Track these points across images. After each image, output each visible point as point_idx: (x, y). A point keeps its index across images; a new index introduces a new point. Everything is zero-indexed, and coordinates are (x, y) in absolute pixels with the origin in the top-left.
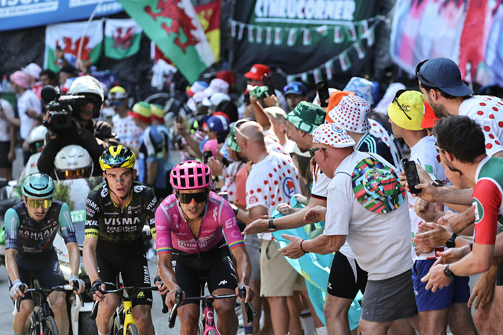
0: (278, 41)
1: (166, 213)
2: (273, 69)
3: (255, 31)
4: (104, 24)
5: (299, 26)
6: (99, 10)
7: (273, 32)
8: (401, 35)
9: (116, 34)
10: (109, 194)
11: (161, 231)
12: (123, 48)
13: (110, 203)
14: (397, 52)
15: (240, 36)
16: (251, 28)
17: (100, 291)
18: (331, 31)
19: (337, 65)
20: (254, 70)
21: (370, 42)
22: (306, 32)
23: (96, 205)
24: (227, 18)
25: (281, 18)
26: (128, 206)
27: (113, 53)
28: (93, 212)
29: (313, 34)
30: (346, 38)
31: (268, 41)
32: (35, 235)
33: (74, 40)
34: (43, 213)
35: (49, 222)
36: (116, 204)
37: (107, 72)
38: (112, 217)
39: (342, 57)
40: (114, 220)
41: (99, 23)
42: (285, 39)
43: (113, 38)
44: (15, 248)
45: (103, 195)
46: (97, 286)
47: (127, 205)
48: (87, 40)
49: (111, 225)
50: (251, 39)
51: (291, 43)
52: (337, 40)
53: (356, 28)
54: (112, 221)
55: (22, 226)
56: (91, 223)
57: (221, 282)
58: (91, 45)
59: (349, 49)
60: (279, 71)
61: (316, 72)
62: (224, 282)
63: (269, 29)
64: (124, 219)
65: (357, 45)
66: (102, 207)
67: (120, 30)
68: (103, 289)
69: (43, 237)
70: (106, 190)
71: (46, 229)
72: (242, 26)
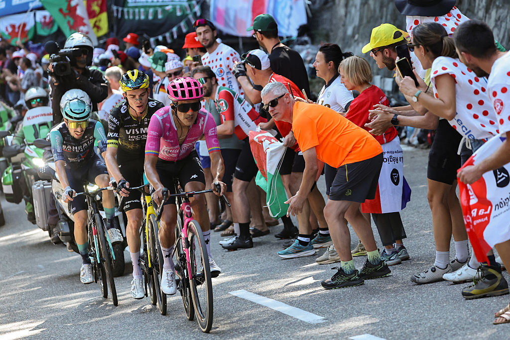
0: (143, 17)
1: (161, 121)
2: (142, 35)
3: (128, 12)
4: (35, 14)
5: (154, 7)
6: (31, 6)
7: (139, 12)
8: (216, 8)
9: (43, 20)
10: (128, 110)
11: (154, 136)
12: (48, 28)
13: (129, 118)
14: (215, 19)
15: (120, 16)
16: (126, 10)
17: (126, 188)
18: (174, 9)
19: (180, 29)
20: (129, 37)
21: (199, 14)
22: (160, 10)
23: (116, 120)
24: (111, 5)
25: (143, 2)
26: (145, 118)
27: (42, 32)
28: (115, 126)
29: (164, 11)
30: (184, 12)
31: (137, 18)
32: (76, 148)
33: (17, 26)
34: (82, 131)
35: (86, 137)
36: (135, 118)
37: (39, 44)
38: (132, 128)
39: (182, 24)
40: (133, 130)
41: (32, 14)
42: (147, 15)
43: (41, 23)
44: (63, 160)
45: (123, 112)
46: (122, 184)
47: (143, 117)
48: (25, 25)
49: (131, 134)
50: (126, 17)
51: (150, 17)
52: (179, 14)
53: (190, 5)
54: (132, 131)
55: (65, 142)
56: (113, 135)
57: (193, 176)
58: (27, 28)
59: (186, 19)
60: (145, 36)
61: (168, 35)
62: (195, 176)
63: (137, 10)
64: (142, 129)
65: (191, 16)
66: (121, 122)
67: (45, 17)
68: (128, 187)
69: (83, 149)
70: (125, 107)
71: (85, 143)
72: (120, 9)
